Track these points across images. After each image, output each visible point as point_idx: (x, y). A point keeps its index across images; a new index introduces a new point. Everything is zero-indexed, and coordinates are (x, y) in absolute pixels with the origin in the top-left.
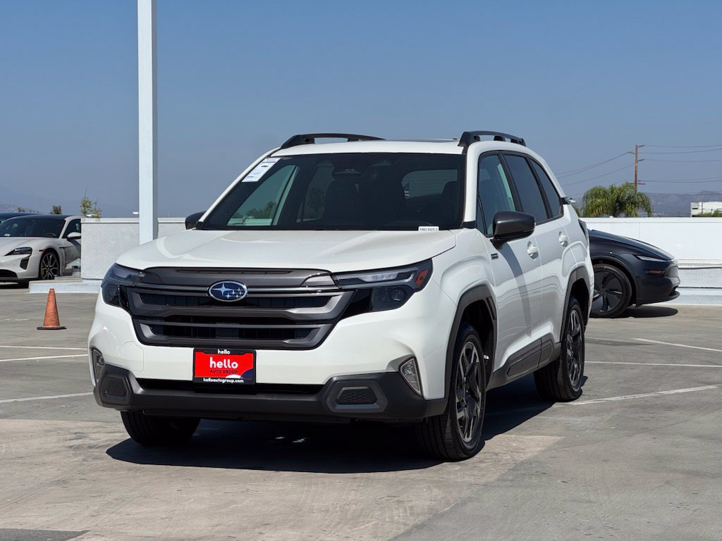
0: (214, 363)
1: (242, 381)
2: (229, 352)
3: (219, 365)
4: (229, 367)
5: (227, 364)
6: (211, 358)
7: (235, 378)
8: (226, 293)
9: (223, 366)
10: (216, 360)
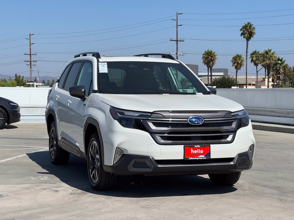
0: (193, 151)
1: (205, 158)
2: (199, 146)
3: (195, 152)
4: (200, 152)
5: (198, 151)
6: (192, 149)
7: (202, 157)
8: (195, 121)
9: (197, 152)
10: (194, 150)
